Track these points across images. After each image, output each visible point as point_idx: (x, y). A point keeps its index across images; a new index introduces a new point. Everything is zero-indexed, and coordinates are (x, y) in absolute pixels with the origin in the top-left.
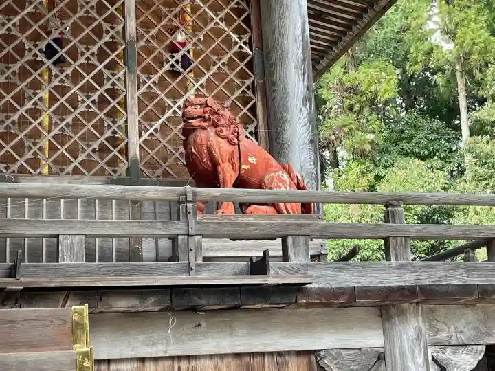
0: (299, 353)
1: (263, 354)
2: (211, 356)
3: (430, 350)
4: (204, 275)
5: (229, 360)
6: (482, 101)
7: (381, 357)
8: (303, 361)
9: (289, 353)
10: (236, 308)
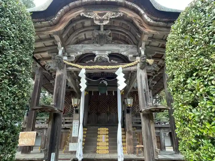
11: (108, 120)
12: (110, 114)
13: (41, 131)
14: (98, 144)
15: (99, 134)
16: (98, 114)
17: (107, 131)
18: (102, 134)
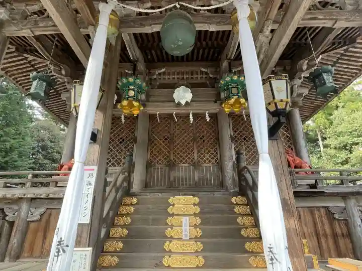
0: (323, 207)
1: (314, 207)
2: (302, 207)
3: (358, 208)
4: (298, 189)
5: (306, 208)
6: (325, 138)
7: (345, 209)
8: (324, 209)
9: (321, 207)
10: (307, 196)
11: (196, 178)
12: (200, 165)
13: (15, 207)
14: (167, 246)
15: (173, 215)
16: (171, 165)
17: (194, 205)
18: (180, 212)
